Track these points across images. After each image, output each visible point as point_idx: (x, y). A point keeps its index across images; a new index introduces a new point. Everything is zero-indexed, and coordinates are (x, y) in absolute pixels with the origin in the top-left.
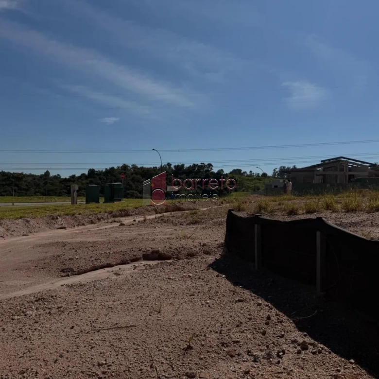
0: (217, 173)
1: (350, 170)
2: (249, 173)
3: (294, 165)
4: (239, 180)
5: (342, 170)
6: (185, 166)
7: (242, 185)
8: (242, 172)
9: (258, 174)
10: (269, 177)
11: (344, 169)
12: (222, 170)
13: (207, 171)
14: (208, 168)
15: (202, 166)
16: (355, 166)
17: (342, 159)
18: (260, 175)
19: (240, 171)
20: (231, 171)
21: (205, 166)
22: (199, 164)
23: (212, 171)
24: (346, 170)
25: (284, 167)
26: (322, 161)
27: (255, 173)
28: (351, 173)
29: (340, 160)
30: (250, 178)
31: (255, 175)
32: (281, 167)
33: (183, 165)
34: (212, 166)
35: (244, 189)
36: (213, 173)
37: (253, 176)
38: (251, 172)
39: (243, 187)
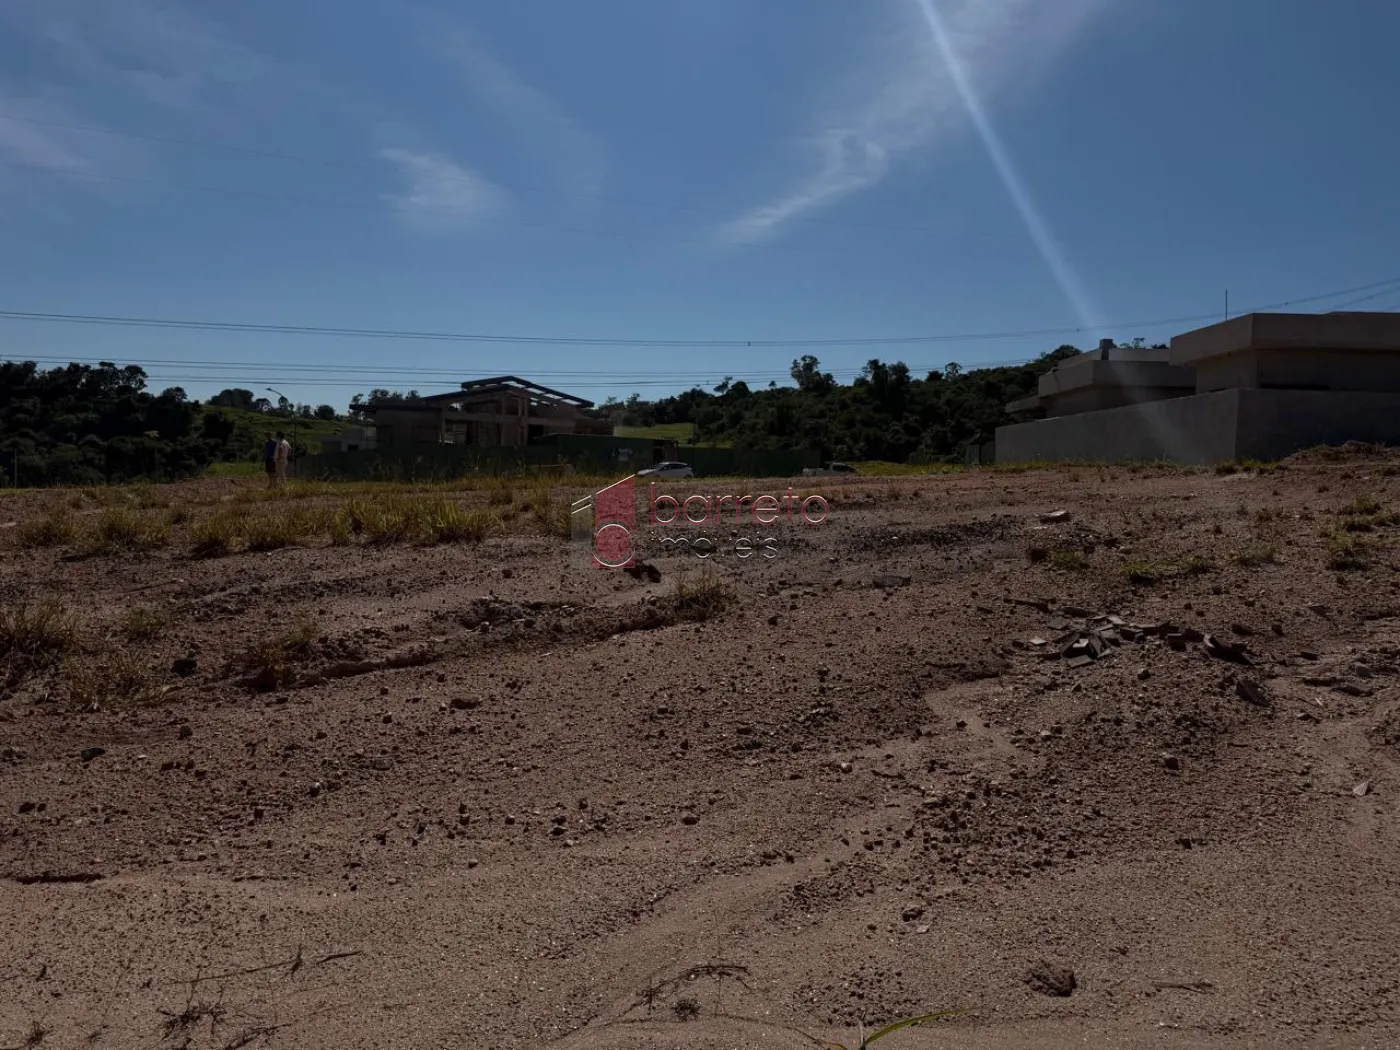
0: (160, 398)
1: (533, 412)
2: (275, 405)
3: (412, 389)
4: (238, 423)
5: (513, 411)
6: (39, 368)
7: (250, 439)
8: (254, 399)
9: (307, 408)
10: (340, 419)
11: (517, 409)
12: (179, 390)
13: (127, 389)
14: (128, 379)
15: (107, 372)
16: (544, 402)
17: (512, 383)
18: (312, 413)
19: (247, 395)
20: (217, 394)
21: (116, 373)
22: (96, 366)
23: (144, 390)
24: (523, 411)
25: (384, 393)
26: (464, 385)
27: (295, 403)
28: (534, 421)
29: (508, 387)
30: (275, 420)
31: (295, 409)
32: (376, 392)
33: (29, 367)
34: (144, 374)
35: (254, 451)
36: (145, 397)
37: (293, 413)
38: (283, 399)
39: (252, 447)
